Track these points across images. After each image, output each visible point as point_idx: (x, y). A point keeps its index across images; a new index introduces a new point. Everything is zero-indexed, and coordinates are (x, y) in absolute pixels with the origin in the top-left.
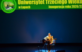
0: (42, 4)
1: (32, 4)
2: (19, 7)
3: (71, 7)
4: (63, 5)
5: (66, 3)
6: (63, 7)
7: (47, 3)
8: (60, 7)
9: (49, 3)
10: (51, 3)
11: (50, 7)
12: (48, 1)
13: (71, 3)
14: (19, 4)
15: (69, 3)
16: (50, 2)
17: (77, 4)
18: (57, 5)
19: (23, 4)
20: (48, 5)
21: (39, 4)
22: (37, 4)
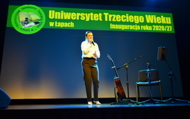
0: (97, 19)
1: (78, 19)
2: (51, 24)
3: (153, 28)
4: (138, 24)
5: (143, 21)
6: (137, 28)
7: (106, 20)
8: (132, 28)
9: (110, 20)
10: (114, 20)
11: (113, 27)
12: (108, 16)
13: (152, 22)
14: (50, 17)
15: (148, 22)
16: (112, 18)
17: (161, 24)
18: (126, 23)
19: (59, 18)
20: (109, 23)
21: (92, 19)
22: (88, 20)
